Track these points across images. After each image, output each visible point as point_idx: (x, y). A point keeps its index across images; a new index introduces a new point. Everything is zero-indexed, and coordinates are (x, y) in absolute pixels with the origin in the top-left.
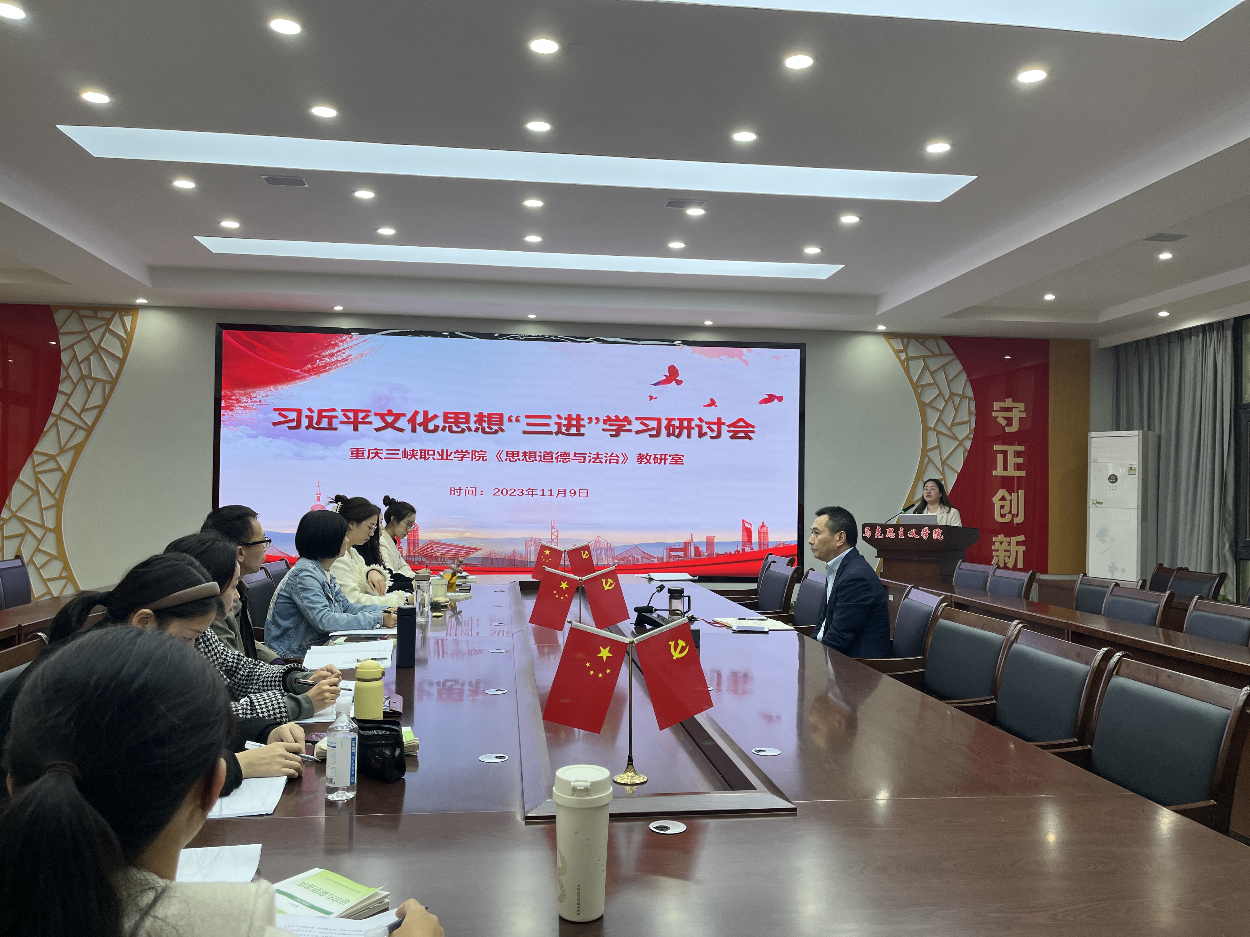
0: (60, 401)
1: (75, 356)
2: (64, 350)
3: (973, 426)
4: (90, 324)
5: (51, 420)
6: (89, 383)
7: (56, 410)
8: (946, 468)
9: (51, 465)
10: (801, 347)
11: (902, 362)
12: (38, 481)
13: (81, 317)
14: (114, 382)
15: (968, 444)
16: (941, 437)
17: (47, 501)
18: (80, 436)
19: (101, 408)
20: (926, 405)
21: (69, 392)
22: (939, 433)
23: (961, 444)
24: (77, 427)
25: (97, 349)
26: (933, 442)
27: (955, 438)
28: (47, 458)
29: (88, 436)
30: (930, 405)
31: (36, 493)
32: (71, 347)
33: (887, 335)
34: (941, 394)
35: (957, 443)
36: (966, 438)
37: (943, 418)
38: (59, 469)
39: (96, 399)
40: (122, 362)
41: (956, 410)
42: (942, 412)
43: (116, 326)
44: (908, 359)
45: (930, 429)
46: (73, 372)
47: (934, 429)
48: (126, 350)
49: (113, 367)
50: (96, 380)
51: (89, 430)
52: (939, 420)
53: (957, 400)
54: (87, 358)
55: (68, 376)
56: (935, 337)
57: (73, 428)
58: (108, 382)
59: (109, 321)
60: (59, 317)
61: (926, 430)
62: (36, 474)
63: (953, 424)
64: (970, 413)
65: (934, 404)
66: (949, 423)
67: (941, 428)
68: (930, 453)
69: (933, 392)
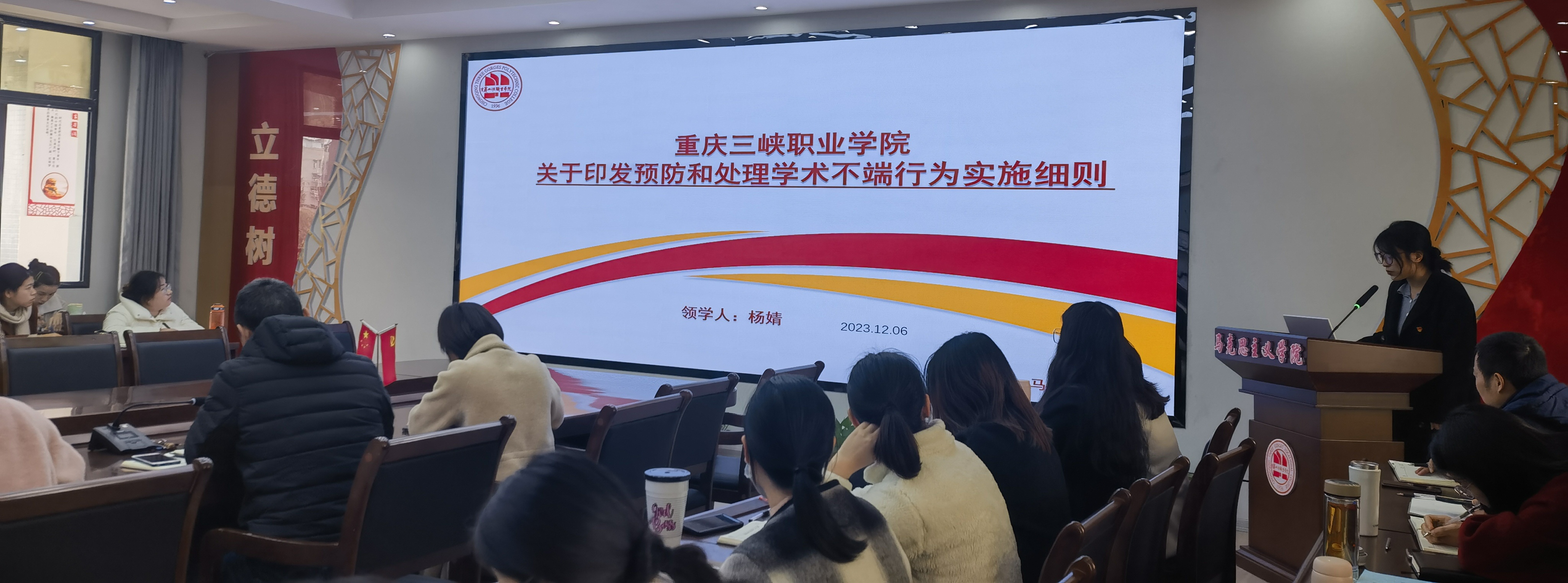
1: (352, 101)
4: (365, 64)
6: (363, 128)
8: (1496, 229)
9: (336, 218)
10: (1188, 13)
11: (1396, 23)
12: (326, 234)
13: (357, 58)
14: (380, 128)
15: (1550, 179)
16: (1484, 165)
17: (332, 255)
18: (358, 185)
19: (371, 155)
20: (1450, 102)
21: (348, 140)
22: (1477, 157)
23: (1533, 178)
24: (355, 176)
25: (370, 93)
26: (1463, 176)
27: (1520, 166)
29: (361, 185)
30: (1460, 101)
31: (323, 248)
32: (350, 90)
34: (1485, 80)
35: (1520, 177)
36: (1548, 165)
37: (1492, 127)
38: (341, 222)
39: (367, 147)
40: (388, 104)
41: (1523, 107)
42: (1486, 116)
43: (383, 65)
44: (1410, 14)
45: (1460, 149)
46: (352, 119)
47: (1468, 150)
48: (391, 90)
49: (381, 110)
50: (367, 125)
51: (361, 180)
52: (1481, 130)
53: (1526, 88)
54: (361, 103)
55: (348, 124)
57: (351, 176)
58: (376, 127)
59: (378, 61)
60: (343, 59)
61: (1449, 151)
62: (325, 227)
63: (1515, 139)
65: (1470, 101)
66: (1503, 138)
67: (1485, 147)
68: (1458, 200)
69: (1469, 76)
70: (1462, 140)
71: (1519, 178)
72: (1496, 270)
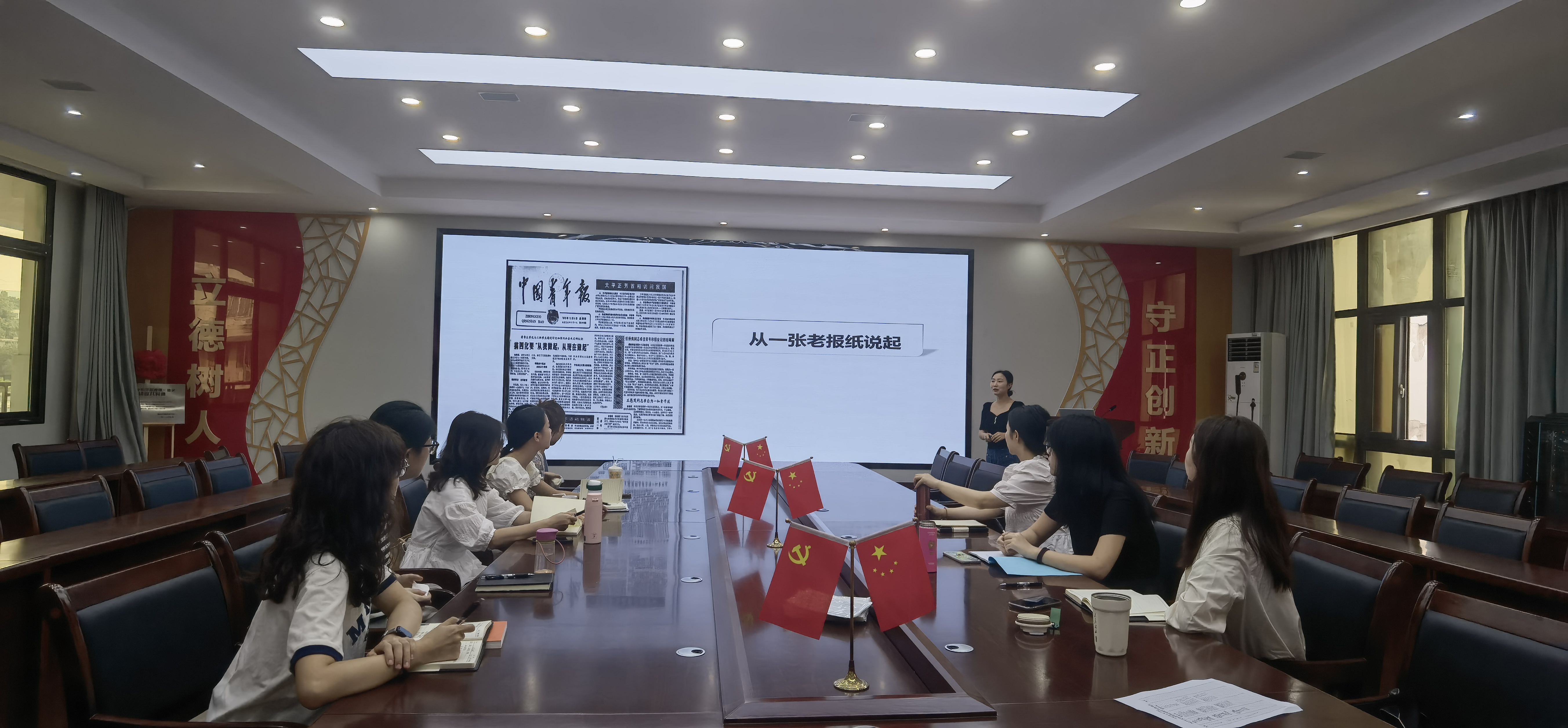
0: (302, 299)
1: (315, 260)
2: (307, 253)
3: (1128, 326)
4: (329, 230)
5: (295, 316)
6: (328, 283)
7: (299, 307)
8: (1103, 365)
9: (294, 357)
10: (970, 253)
11: (1063, 267)
12: (283, 371)
13: (322, 224)
14: (347, 283)
15: (1123, 343)
16: (1098, 336)
17: (291, 389)
18: (319, 330)
19: (337, 305)
20: (1085, 306)
21: (310, 292)
23: (1116, 343)
24: (317, 323)
25: (335, 253)
26: (1090, 342)
27: (1111, 337)
28: (290, 350)
29: (325, 331)
30: (1087, 306)
31: (281, 382)
32: (312, 251)
33: (1049, 242)
34: (1098, 297)
36: (1122, 337)
37: (1100, 319)
38: (300, 360)
39: (333, 298)
40: (355, 263)
41: (1113, 311)
42: (1099, 313)
43: (351, 232)
44: (1069, 263)
45: (1088, 328)
46: (314, 274)
47: (1092, 329)
48: (359, 253)
49: (347, 268)
50: (334, 280)
51: (327, 325)
52: (1097, 320)
53: (1112, 301)
54: (326, 261)
55: (310, 277)
56: (1093, 244)
57: (312, 323)
58: (342, 282)
59: (344, 228)
60: (303, 224)
61: (1084, 329)
62: (282, 364)
63: (1110, 325)
64: (1126, 314)
65: (1092, 306)
66: (1106, 324)
67: (1098, 328)
68: (1088, 352)
69: (1091, 295)
70: (1089, 324)
71: (1112, 343)
72: (1103, 384)
